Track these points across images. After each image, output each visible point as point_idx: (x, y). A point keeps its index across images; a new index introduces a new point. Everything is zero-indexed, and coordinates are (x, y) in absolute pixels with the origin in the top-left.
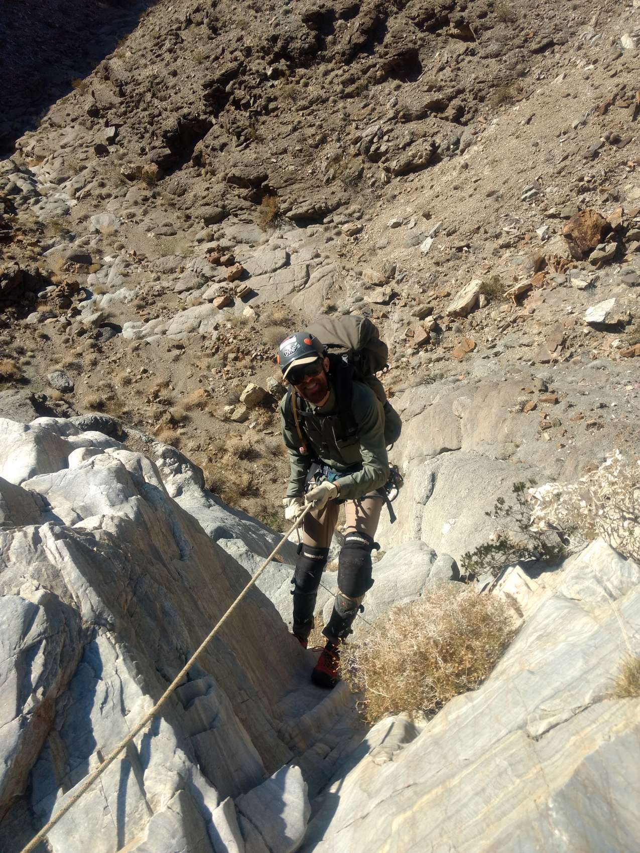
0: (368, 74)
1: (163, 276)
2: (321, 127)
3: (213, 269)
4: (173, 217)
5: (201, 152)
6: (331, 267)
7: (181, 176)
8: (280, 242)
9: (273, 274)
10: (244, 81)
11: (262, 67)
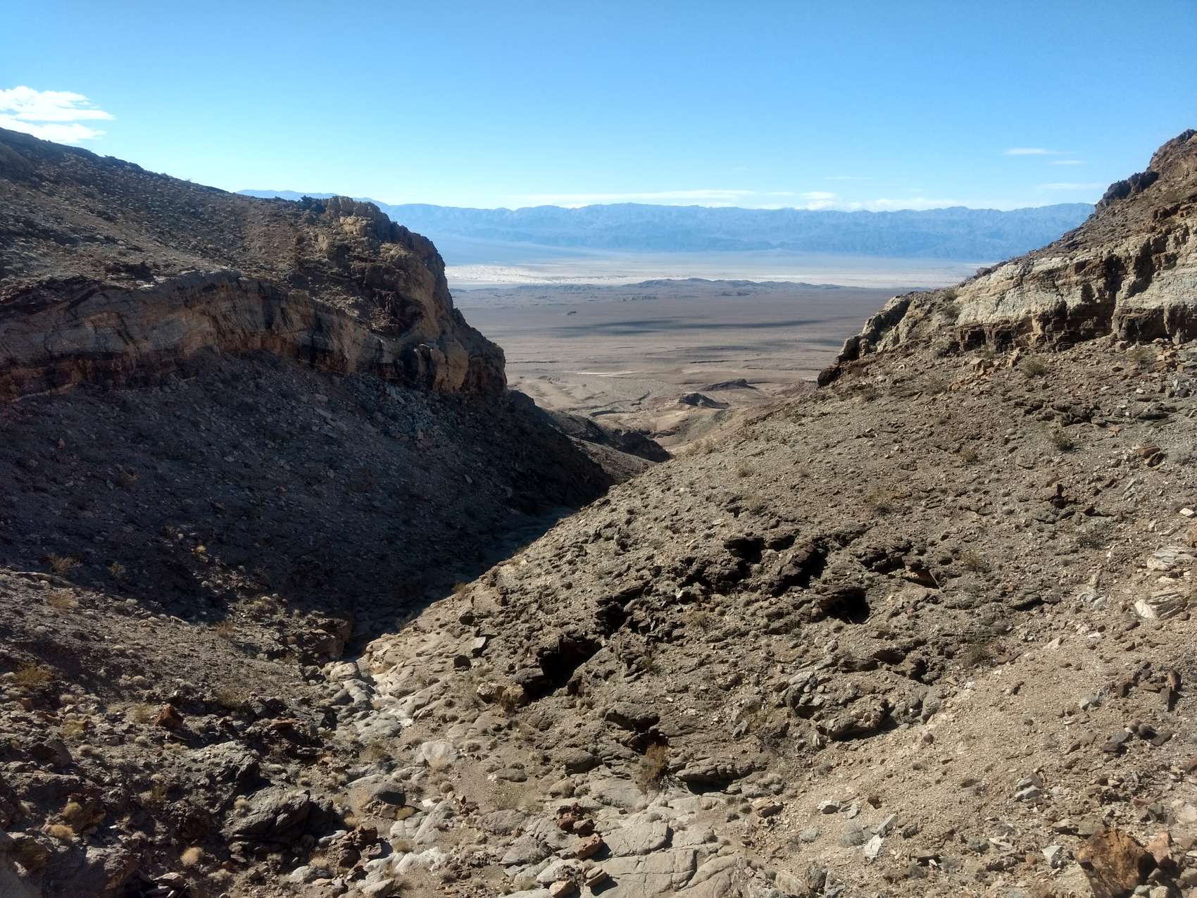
0: (801, 610)
1: (492, 839)
2: (735, 664)
3: (561, 837)
4: (528, 756)
5: (581, 678)
6: (730, 859)
7: (549, 705)
8: (662, 811)
9: (644, 857)
10: (648, 602)
11: (671, 589)
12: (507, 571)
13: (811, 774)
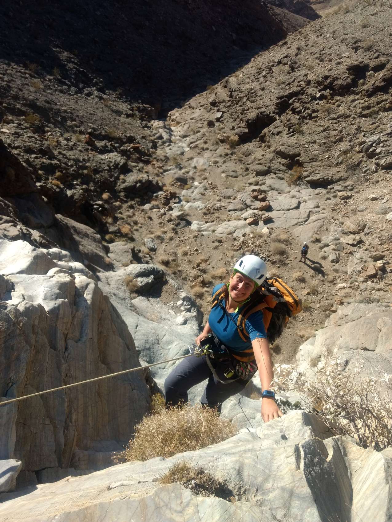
0: (380, 105)
1: (223, 200)
2: (341, 131)
3: (252, 201)
4: (239, 167)
5: (265, 134)
6: (324, 215)
7: (250, 146)
8: (297, 194)
9: (287, 212)
10: (302, 99)
11: (314, 92)
12: (233, 80)
13: (368, 183)
